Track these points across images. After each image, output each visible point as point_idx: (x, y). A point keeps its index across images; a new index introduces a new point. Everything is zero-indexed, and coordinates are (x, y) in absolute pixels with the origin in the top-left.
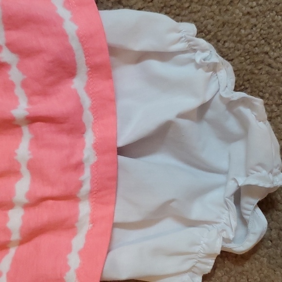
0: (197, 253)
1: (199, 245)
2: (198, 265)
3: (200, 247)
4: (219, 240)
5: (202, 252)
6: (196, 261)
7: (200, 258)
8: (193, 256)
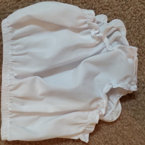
0: (86, 123)
1: (87, 119)
2: (87, 129)
3: (87, 120)
4: (97, 116)
5: (89, 122)
6: (86, 127)
7: (87, 125)
8: (84, 125)
